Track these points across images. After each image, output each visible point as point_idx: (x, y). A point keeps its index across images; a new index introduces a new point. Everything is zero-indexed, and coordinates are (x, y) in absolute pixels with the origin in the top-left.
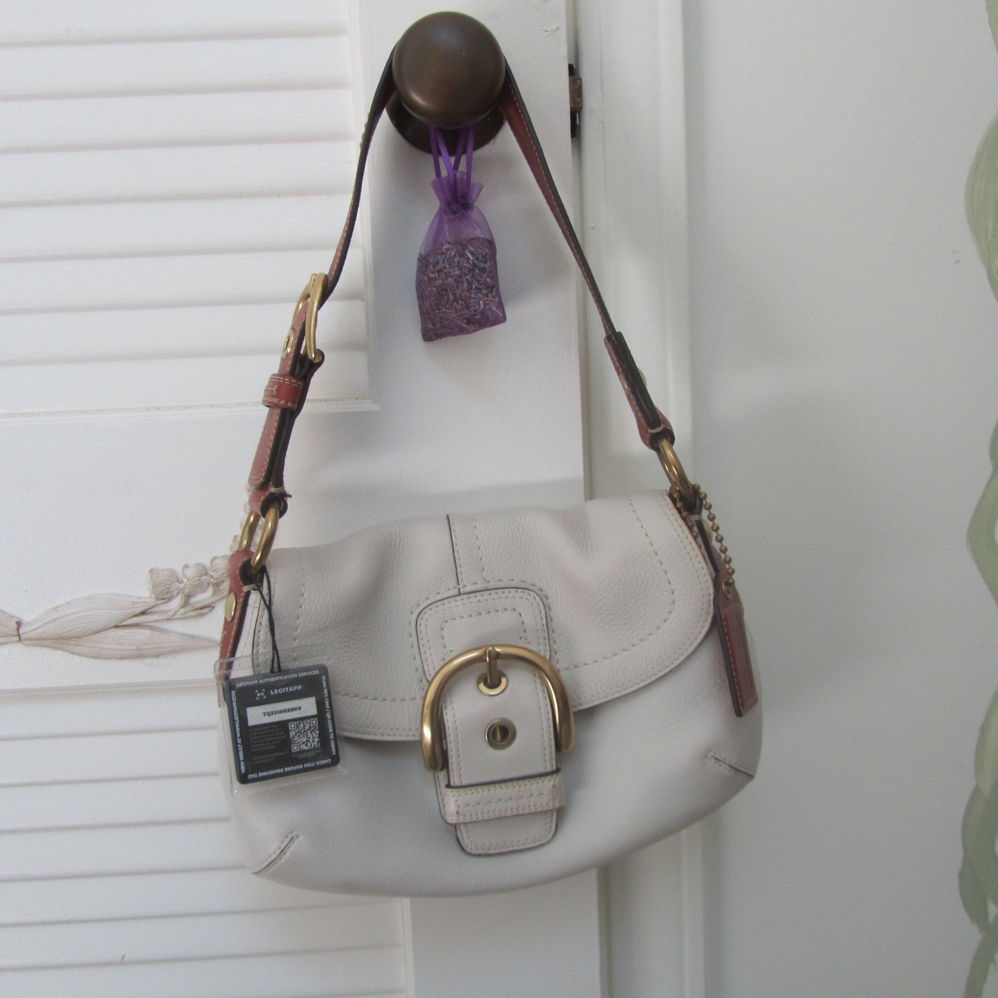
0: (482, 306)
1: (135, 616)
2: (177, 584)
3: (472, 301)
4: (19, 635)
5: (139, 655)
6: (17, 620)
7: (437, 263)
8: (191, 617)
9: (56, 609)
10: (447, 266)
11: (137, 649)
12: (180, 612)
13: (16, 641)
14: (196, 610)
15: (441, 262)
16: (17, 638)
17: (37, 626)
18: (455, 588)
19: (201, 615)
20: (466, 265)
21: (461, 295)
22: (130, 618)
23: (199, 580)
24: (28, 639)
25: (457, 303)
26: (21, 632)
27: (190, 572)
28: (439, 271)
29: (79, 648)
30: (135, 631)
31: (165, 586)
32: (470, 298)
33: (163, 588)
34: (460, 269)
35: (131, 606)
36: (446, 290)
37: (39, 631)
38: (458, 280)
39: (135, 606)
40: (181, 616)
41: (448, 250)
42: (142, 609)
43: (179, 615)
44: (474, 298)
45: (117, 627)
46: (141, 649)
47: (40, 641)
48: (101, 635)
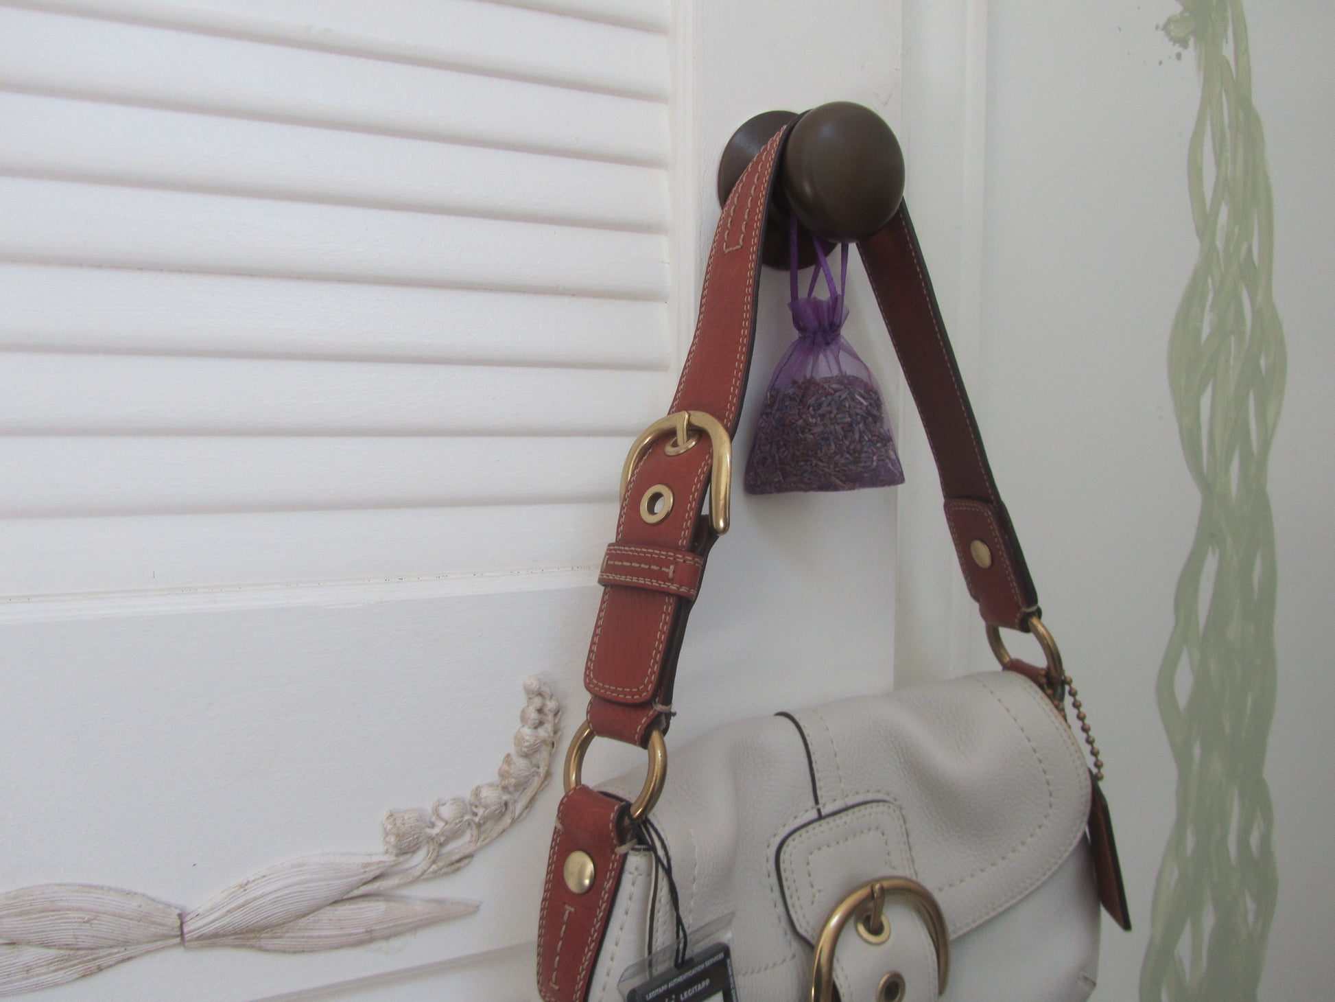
0: (875, 464)
1: (365, 884)
2: (428, 830)
3: (863, 455)
4: (182, 935)
5: (368, 938)
6: (178, 912)
7: (820, 405)
8: (445, 874)
9: (244, 886)
10: (835, 411)
11: (367, 932)
12: (431, 870)
13: (175, 945)
14: (452, 864)
15: (825, 404)
16: (178, 939)
17: (212, 917)
18: (812, 808)
19: (458, 869)
20: (859, 411)
21: (848, 447)
22: (358, 887)
23: (461, 821)
24: (200, 938)
25: (842, 456)
26: (186, 930)
27: (447, 812)
28: (823, 416)
29: (276, 941)
30: (364, 905)
31: (414, 835)
32: (860, 452)
33: (411, 838)
34: (850, 416)
35: (362, 871)
36: (828, 439)
37: (217, 924)
38: (849, 428)
39: (367, 869)
40: (431, 875)
41: (836, 391)
42: (378, 872)
43: (429, 873)
44: (866, 452)
45: (335, 902)
46: (371, 931)
47: (213, 939)
48: (311, 918)
